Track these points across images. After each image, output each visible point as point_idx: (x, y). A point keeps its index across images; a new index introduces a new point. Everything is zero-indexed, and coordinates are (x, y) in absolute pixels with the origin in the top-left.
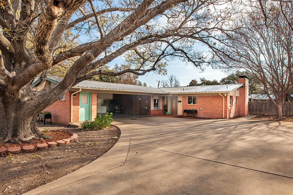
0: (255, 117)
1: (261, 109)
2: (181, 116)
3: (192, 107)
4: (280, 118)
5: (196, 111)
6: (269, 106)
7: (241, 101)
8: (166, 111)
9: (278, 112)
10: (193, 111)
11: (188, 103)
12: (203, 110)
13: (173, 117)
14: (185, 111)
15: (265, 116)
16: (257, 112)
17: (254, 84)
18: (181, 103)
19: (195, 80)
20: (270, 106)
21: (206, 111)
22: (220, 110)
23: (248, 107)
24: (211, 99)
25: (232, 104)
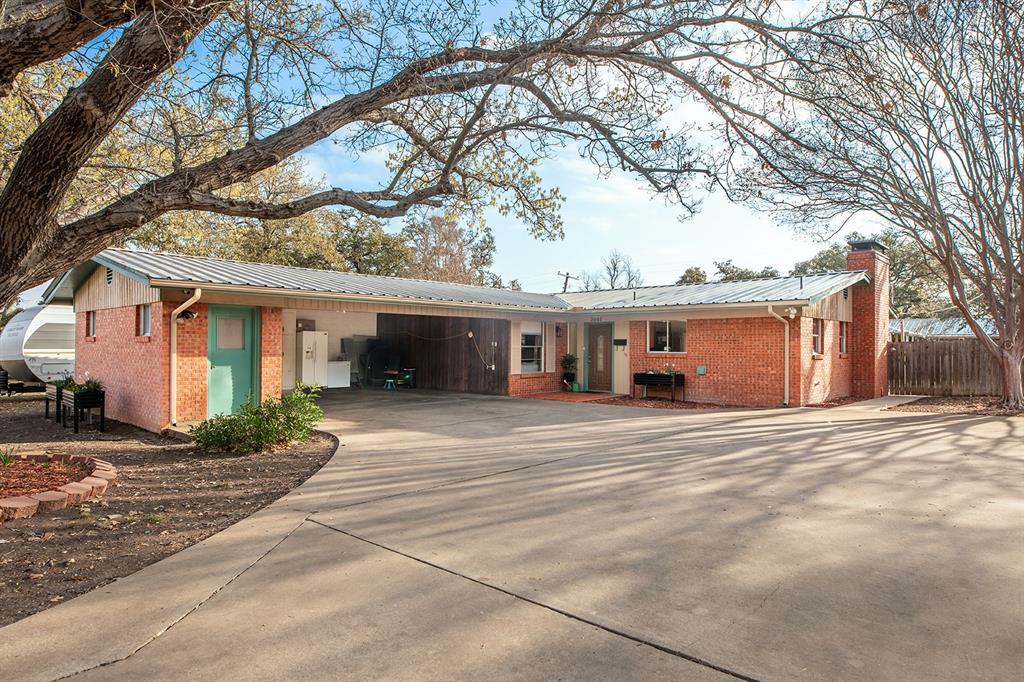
0: (912, 400)
1: (938, 370)
2: (625, 396)
3: (665, 362)
4: (1013, 403)
5: (680, 380)
6: (970, 360)
7: (859, 341)
8: (571, 378)
9: (1004, 379)
10: (669, 377)
11: (651, 349)
12: (708, 375)
13: (591, 401)
14: (639, 379)
15: (953, 398)
16: (923, 382)
17: (916, 281)
18: (627, 347)
19: (697, 269)
20: (973, 359)
21: (720, 378)
22: (774, 372)
23: (885, 363)
24: (737, 332)
25: (820, 351)
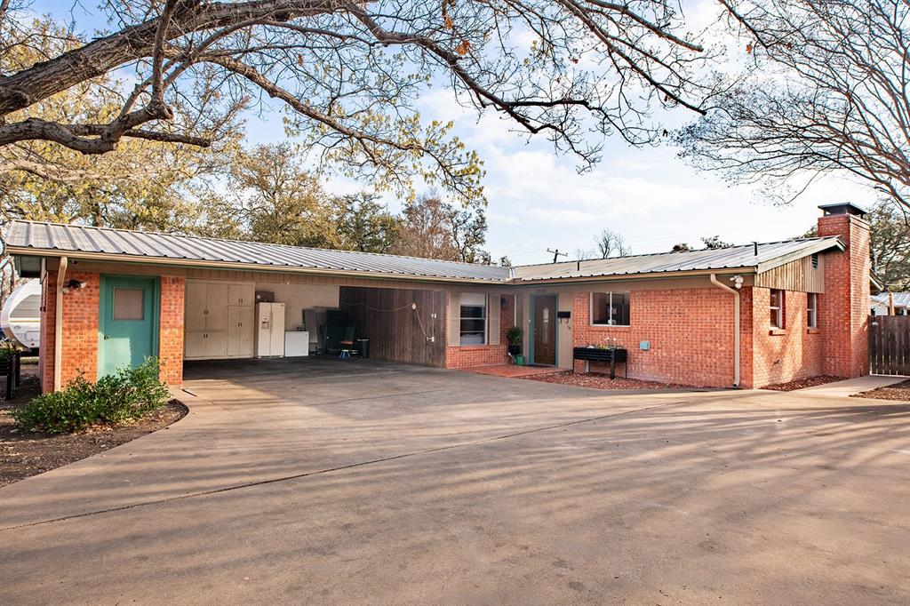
0: (896, 382)
2: (569, 371)
3: (606, 336)
5: (621, 356)
7: (832, 314)
8: (516, 351)
10: (610, 352)
11: (595, 322)
12: (652, 350)
14: (580, 354)
18: (571, 320)
21: (665, 354)
22: (723, 348)
23: (865, 339)
24: (683, 304)
25: (781, 324)
